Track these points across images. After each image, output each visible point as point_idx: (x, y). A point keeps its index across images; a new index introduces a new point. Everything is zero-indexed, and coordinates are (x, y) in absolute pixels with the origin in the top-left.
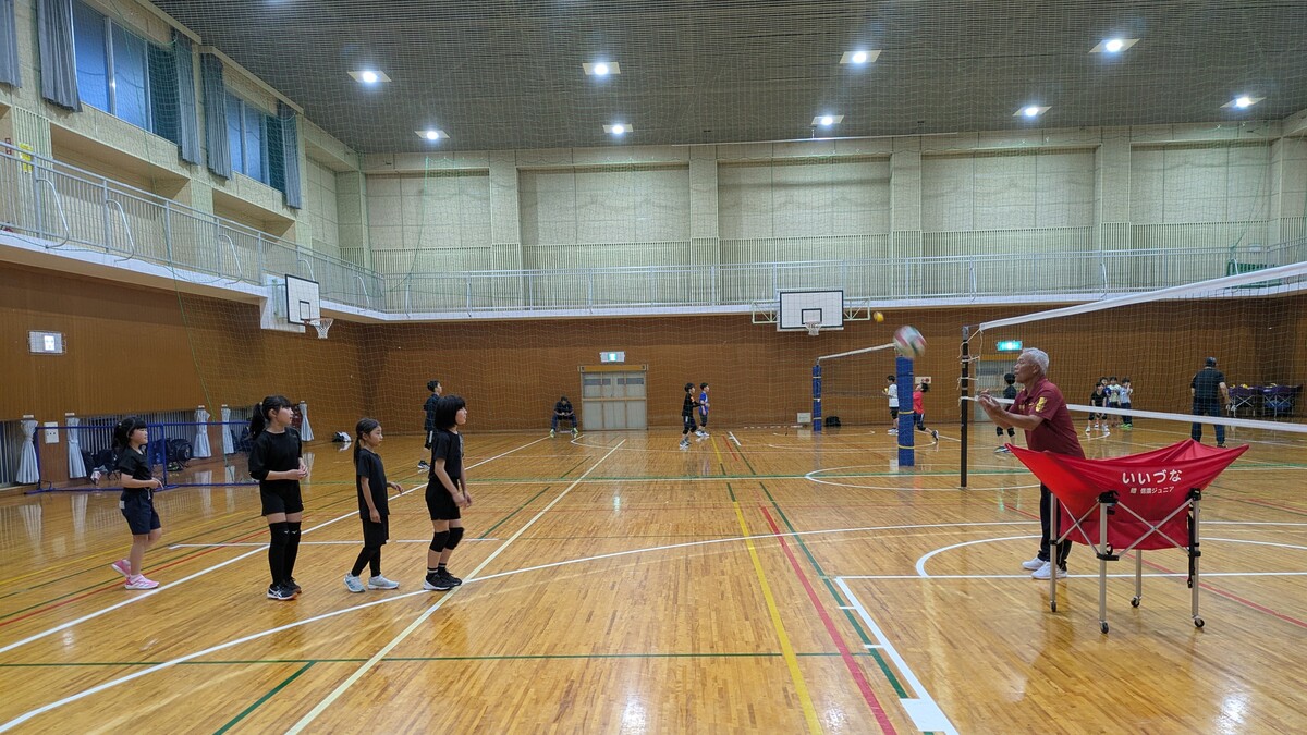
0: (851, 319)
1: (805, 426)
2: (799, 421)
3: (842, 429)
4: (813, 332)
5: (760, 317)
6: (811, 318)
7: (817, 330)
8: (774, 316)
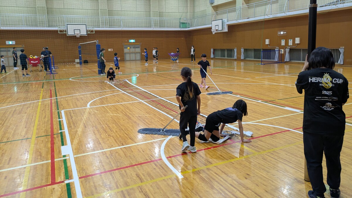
0: (89, 33)
1: (78, 63)
2: (76, 62)
3: (89, 64)
4: (78, 36)
5: (61, 31)
6: (77, 32)
7: (79, 35)
8: (65, 31)
